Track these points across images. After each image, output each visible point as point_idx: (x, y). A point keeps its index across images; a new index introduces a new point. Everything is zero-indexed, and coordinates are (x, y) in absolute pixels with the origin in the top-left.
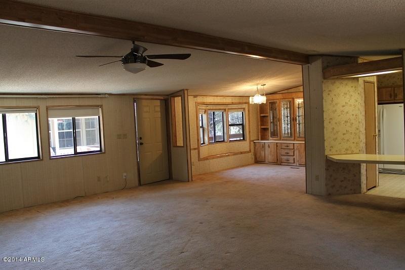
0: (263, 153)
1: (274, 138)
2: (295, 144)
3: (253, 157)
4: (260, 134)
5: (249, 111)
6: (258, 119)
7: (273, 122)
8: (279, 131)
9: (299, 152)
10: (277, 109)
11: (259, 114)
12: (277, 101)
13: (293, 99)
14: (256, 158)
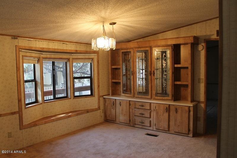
0: (113, 111)
1: (127, 95)
2: (152, 105)
3: (103, 115)
4: (110, 88)
5: (98, 62)
6: (109, 72)
7: (126, 75)
8: (132, 86)
9: (157, 113)
10: (131, 61)
11: (110, 65)
12: (131, 50)
13: (151, 48)
14: (105, 116)
